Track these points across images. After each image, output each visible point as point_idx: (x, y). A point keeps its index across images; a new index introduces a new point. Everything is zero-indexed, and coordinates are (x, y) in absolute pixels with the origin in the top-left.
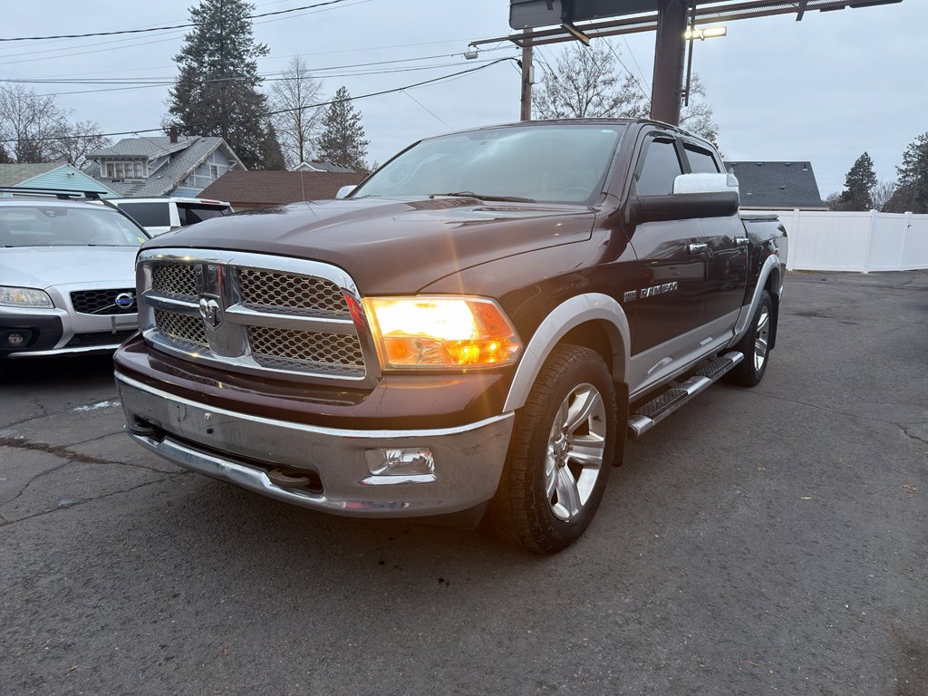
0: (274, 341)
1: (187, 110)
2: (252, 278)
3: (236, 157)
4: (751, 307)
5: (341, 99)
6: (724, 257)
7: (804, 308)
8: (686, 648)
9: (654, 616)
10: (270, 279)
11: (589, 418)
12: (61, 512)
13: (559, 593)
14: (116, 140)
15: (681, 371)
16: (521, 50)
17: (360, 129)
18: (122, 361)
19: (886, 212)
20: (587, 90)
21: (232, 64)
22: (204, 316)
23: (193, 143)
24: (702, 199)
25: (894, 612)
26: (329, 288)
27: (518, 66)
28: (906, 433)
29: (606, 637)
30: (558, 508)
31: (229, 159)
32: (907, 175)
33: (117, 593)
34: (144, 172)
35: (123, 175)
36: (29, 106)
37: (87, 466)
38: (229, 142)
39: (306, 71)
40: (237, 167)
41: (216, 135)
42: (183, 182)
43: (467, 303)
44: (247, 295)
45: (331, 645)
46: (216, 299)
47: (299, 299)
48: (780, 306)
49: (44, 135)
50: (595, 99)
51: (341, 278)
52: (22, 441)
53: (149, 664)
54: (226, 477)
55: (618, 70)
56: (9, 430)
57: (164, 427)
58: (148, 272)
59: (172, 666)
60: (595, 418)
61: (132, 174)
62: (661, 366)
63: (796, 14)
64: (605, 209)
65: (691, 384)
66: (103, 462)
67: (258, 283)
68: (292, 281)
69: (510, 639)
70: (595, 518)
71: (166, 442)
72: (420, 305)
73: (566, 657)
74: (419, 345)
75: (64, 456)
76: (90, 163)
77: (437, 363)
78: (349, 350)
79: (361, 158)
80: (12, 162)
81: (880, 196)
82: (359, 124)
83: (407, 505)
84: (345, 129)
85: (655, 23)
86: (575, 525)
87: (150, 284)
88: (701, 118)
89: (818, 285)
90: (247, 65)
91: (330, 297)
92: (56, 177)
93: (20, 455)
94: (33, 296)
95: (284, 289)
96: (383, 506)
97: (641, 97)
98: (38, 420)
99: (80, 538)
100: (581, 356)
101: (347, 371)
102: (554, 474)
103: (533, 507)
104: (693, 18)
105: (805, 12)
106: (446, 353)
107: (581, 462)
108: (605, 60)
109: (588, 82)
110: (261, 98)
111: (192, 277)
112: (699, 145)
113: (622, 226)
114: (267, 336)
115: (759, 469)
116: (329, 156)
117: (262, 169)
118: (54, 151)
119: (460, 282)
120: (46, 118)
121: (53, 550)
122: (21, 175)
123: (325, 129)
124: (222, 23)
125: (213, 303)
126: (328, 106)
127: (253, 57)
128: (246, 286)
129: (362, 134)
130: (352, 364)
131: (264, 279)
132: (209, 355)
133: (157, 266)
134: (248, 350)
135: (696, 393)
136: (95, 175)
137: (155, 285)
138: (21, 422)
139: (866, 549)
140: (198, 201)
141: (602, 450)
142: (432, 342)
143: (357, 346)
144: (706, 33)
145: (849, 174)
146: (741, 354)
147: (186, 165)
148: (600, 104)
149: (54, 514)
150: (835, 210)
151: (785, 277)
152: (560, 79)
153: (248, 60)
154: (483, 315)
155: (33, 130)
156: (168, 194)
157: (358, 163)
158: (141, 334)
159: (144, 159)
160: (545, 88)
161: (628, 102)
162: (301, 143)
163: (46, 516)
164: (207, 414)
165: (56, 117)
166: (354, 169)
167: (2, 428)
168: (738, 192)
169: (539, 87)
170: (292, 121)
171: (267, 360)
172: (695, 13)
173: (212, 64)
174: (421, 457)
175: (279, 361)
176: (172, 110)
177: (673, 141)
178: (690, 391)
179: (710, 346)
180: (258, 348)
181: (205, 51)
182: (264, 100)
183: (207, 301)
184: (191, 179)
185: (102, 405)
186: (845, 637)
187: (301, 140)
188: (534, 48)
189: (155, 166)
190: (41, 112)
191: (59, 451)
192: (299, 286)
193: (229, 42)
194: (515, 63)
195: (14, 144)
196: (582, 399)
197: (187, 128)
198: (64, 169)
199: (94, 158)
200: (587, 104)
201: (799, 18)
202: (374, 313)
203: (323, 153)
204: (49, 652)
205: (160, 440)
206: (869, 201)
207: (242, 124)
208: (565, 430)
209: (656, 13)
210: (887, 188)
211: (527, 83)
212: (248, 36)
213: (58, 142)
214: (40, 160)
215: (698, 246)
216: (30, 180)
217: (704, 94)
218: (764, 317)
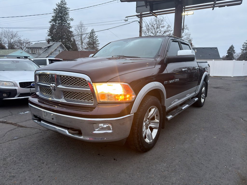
0: (70, 95)
1: (52, 35)
2: (64, 78)
3: (65, 47)
4: (200, 86)
5: (93, 32)
6: (193, 73)
7: (215, 86)
8: (181, 178)
9: (172, 169)
10: (69, 78)
11: (155, 115)
12: (14, 141)
13: (146, 163)
14: (34, 43)
15: (181, 103)
16: (139, 19)
17: (97, 40)
18: (31, 101)
19: (238, 60)
20: (157, 29)
21: (64, 23)
22: (52, 88)
23: (54, 44)
24: (185, 57)
25: (238, 168)
26: (84, 80)
27: (138, 23)
28: (243, 119)
29: (159, 175)
30: (146, 140)
31: (63, 48)
32: (244, 51)
33: (28, 162)
34: (41, 51)
35: (35, 52)
36: (11, 35)
37: (22, 128)
38: (63, 44)
39: (83, 25)
40: (65, 50)
41: (60, 42)
42: (51, 54)
43: (121, 84)
44: (63, 83)
45: (84, 176)
46: (54, 84)
47: (76, 84)
48: (208, 86)
49: (15, 42)
50: (159, 31)
51: (87, 78)
52: (5, 122)
53: (35, 181)
54: (57, 131)
55: (165, 24)
56: (2, 119)
57: (41, 118)
58: (38, 77)
59: (41, 182)
60: (157, 115)
61: (38, 52)
62: (175, 102)
63: (212, 8)
64: (159, 59)
65: (184, 106)
66: (26, 127)
67: (66, 79)
68: (74, 79)
69: (132, 175)
70: (157, 143)
71: (42, 122)
72: (108, 85)
73: (148, 180)
74: (108, 96)
75: (16, 126)
76: (27, 49)
77: (113, 100)
78: (89, 97)
79: (98, 48)
80: (7, 49)
81: (236, 56)
82: (97, 39)
83: (105, 139)
84: (94, 40)
85: (174, 11)
86: (151, 144)
87: (38, 80)
88: (188, 36)
89: (219, 80)
90: (68, 24)
91: (84, 83)
92: (18, 53)
93: (5, 125)
94: (9, 84)
95: (72, 81)
96: (98, 139)
97: (171, 31)
98: (10, 116)
99: (19, 148)
100: (152, 99)
101: (89, 103)
102: (145, 131)
103: (139, 139)
104: (185, 10)
105: (215, 8)
106: (115, 98)
107: (153, 127)
108: (162, 21)
109: (157, 27)
110: (71, 32)
111: (49, 78)
112: (185, 43)
113: (164, 64)
114: (68, 93)
115: (202, 129)
116: (89, 47)
117: (72, 51)
118: (18, 46)
119: (119, 79)
120: (16, 38)
121: (12, 151)
122: (9, 52)
123: (88, 40)
124: (61, 13)
125: (54, 85)
126: (89, 34)
127: (70, 21)
128: (62, 80)
129: (98, 41)
130: (90, 101)
131: (67, 78)
132: (53, 99)
133: (40, 75)
134: (63, 97)
135: (185, 109)
136: (28, 52)
137: (39, 80)
138: (6, 117)
139: (231, 151)
140: (54, 59)
141: (159, 124)
142: (111, 95)
143: (91, 96)
144: (188, 14)
145: (228, 50)
146: (197, 98)
147: (52, 50)
148: (160, 33)
149: (13, 141)
150: (224, 60)
151: (209, 78)
152: (150, 26)
153: (68, 22)
154: (125, 87)
155: (12, 41)
156: (47, 57)
157: (97, 49)
158: (36, 93)
159: (41, 48)
160: (146, 29)
161: (168, 32)
162: (82, 44)
163: (10, 142)
164: (52, 114)
165: (18, 37)
166: (96, 50)
167: (1, 118)
168: (195, 55)
169: (144, 28)
170: (80, 38)
171: (68, 100)
172: (185, 8)
173: (59, 23)
174: (109, 126)
175: (71, 100)
176: (48, 35)
177: (178, 42)
178: (183, 108)
179: (189, 96)
180: (66, 97)
181: (57, 20)
182: (72, 32)
183: (52, 84)
184: (53, 53)
185: (27, 112)
186: (225, 175)
187: (82, 43)
188: (143, 18)
189: (44, 50)
190: (14, 36)
191: (15, 124)
192: (76, 80)
193: (63, 17)
194: (138, 22)
195: (7, 44)
196: (153, 110)
197: (52, 40)
198: (20, 51)
199: (28, 48)
200: (157, 33)
201: (213, 9)
202: (96, 87)
203: (88, 46)
204: (9, 178)
205: (40, 121)
206: (233, 58)
207: (67, 39)
208: (148, 119)
209: (175, 8)
210: (238, 54)
211: (141, 27)
212: (68, 16)
213: (19, 44)
214: (14, 48)
215: (185, 69)
216: (11, 54)
217: (188, 30)
218: (204, 88)
